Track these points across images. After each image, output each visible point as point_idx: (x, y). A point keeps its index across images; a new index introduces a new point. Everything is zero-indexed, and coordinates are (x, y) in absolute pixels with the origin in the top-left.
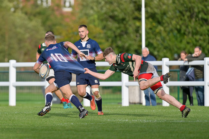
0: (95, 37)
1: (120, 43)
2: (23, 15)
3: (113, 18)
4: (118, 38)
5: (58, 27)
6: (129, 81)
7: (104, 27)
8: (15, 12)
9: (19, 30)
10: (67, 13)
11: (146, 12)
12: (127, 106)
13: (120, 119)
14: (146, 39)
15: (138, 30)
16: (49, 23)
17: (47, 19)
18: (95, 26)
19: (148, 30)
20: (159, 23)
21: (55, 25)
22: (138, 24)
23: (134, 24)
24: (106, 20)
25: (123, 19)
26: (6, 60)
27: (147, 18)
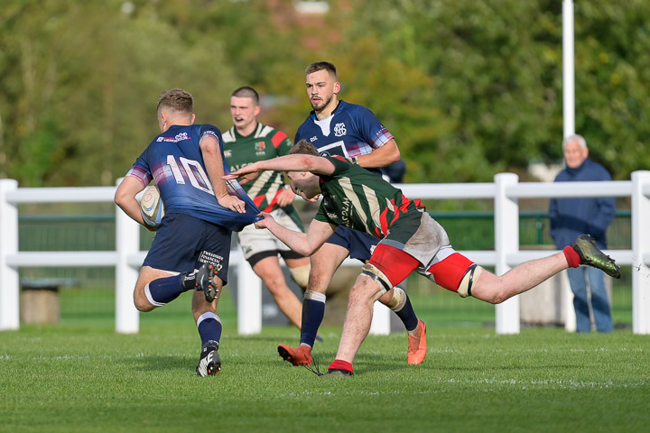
0: (404, 101)
1: (489, 122)
2: (164, 28)
3: (466, 35)
4: (484, 104)
5: (279, 68)
6: (521, 249)
7: (436, 68)
8: (134, 15)
9: (148, 77)
10: (312, 18)
11: (579, 15)
12: (515, 335)
13: (490, 378)
14: (578, 109)
15: (550, 76)
16: (250, 53)
17: (245, 38)
18: (405, 63)
19: (584, 78)
20: (622, 53)
21: (272, 60)
22: (549, 56)
23: (538, 56)
24: (443, 42)
25: (502, 41)
26: (107, 176)
27: (579, 37)
